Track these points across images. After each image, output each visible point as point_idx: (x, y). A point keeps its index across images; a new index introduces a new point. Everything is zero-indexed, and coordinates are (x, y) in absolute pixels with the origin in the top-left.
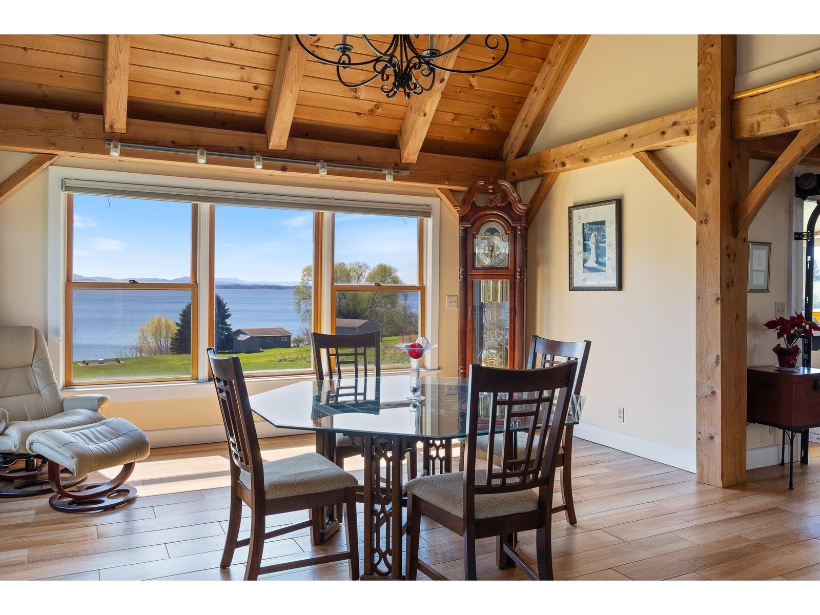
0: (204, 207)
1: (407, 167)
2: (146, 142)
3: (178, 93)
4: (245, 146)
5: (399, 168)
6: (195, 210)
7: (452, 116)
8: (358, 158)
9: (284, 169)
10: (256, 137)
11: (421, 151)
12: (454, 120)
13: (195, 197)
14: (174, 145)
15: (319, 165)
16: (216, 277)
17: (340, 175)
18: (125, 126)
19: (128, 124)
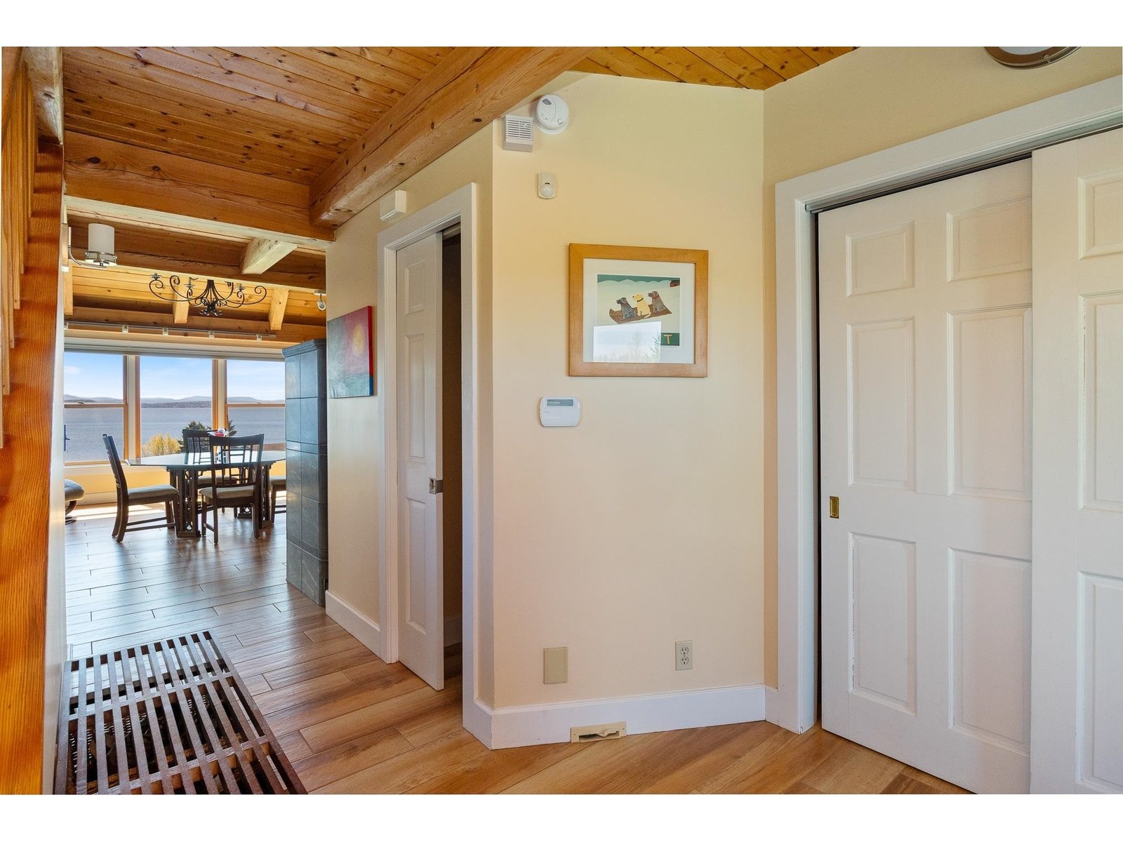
0: (132, 358)
1: (274, 332)
2: (87, 320)
3: (109, 291)
4: (158, 322)
5: (268, 333)
6: (125, 360)
7: (305, 302)
8: (239, 328)
9: (186, 335)
10: (166, 316)
11: (283, 322)
12: (306, 304)
13: (126, 352)
14: (107, 321)
15: (209, 333)
16: (141, 397)
17: (226, 338)
18: (72, 312)
19: (74, 310)
